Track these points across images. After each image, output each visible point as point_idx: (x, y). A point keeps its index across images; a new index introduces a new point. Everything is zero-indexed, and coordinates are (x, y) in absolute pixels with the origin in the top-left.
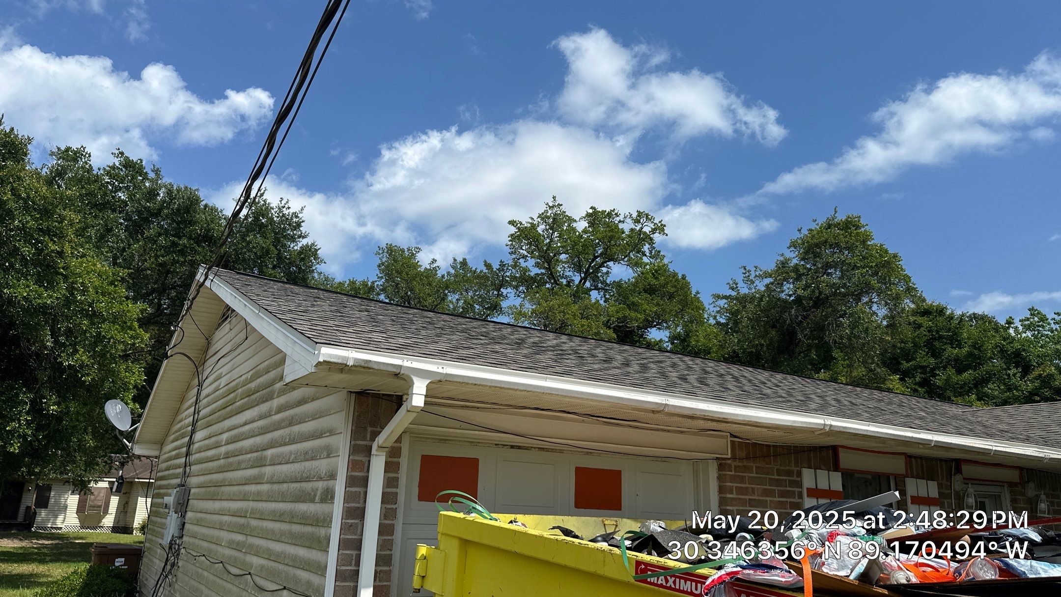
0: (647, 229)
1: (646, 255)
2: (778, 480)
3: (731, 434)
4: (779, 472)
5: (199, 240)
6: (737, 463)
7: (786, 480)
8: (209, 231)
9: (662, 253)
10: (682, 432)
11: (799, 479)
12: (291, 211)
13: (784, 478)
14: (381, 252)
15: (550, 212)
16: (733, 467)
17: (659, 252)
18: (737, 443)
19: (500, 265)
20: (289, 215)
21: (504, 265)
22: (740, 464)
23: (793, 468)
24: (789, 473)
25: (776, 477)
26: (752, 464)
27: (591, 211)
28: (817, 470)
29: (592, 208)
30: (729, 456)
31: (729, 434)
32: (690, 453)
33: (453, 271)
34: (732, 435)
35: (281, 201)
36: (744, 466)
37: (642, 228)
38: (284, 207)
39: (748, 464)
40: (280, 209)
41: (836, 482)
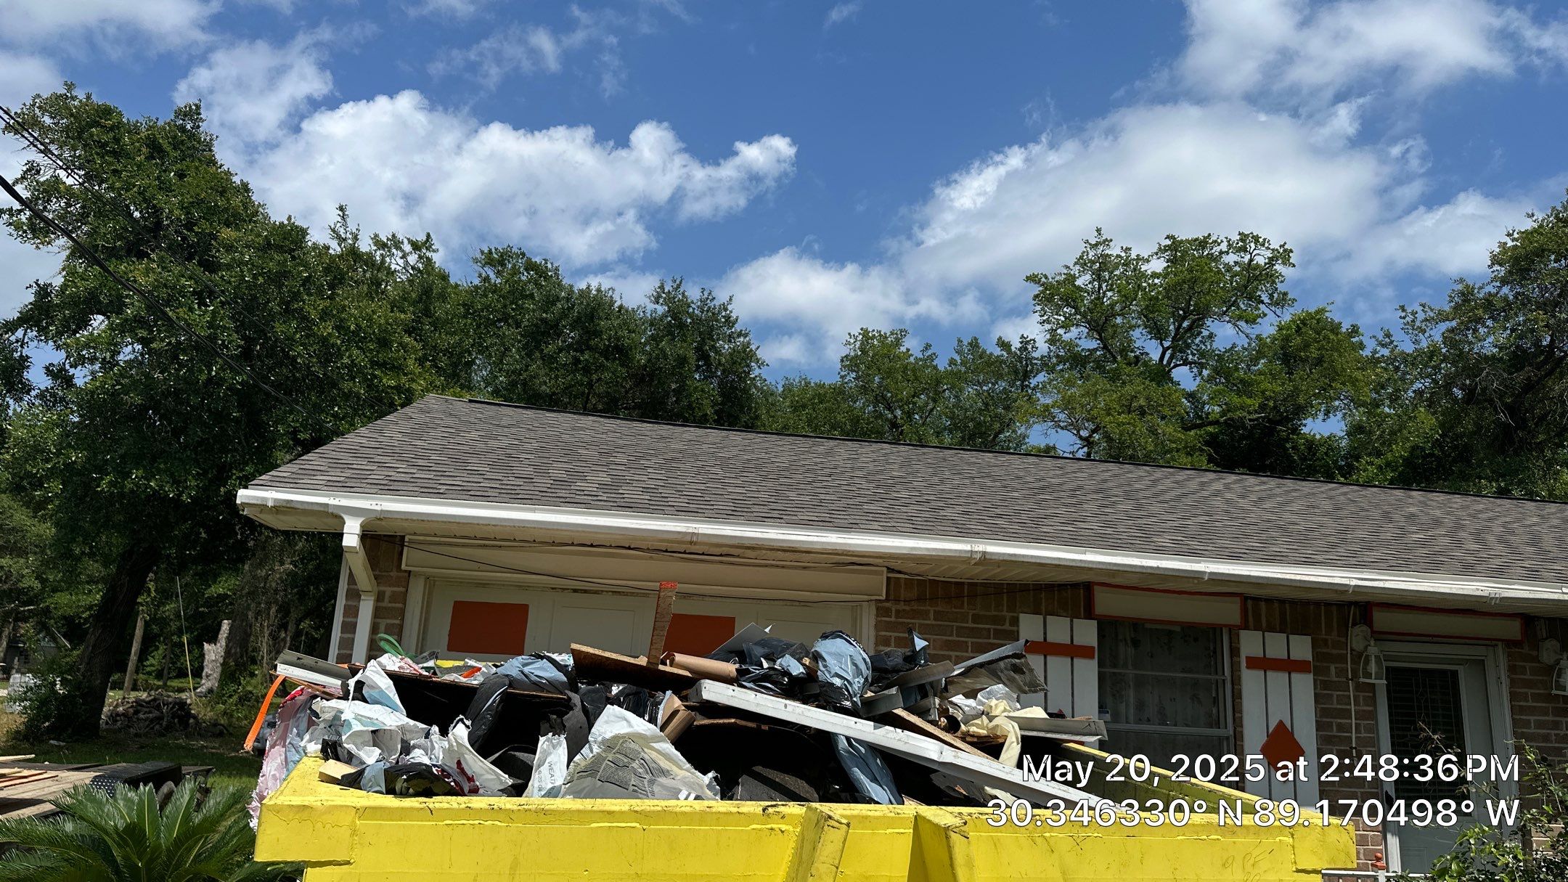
0: (1261, 260)
1: (1262, 302)
2: (973, 628)
3: (888, 568)
4: (976, 619)
5: (606, 353)
6: (902, 606)
7: (989, 629)
8: (618, 339)
9: (1289, 296)
10: (805, 568)
11: (1015, 628)
12: (717, 303)
13: (987, 626)
14: (852, 341)
15: (1091, 254)
16: (893, 612)
17: (1285, 294)
18: (903, 581)
19: (1021, 343)
20: (714, 308)
21: (1028, 342)
22: (907, 608)
23: (1004, 613)
24: (997, 620)
25: (971, 625)
26: (929, 608)
27: (1168, 242)
28: (1049, 617)
29: (1168, 237)
30: (884, 597)
31: (885, 569)
32: (816, 594)
33: (958, 358)
34: (890, 570)
35: (702, 292)
36: (912, 610)
37: (1251, 260)
38: (707, 299)
39: (922, 608)
40: (703, 301)
41: (1087, 633)
